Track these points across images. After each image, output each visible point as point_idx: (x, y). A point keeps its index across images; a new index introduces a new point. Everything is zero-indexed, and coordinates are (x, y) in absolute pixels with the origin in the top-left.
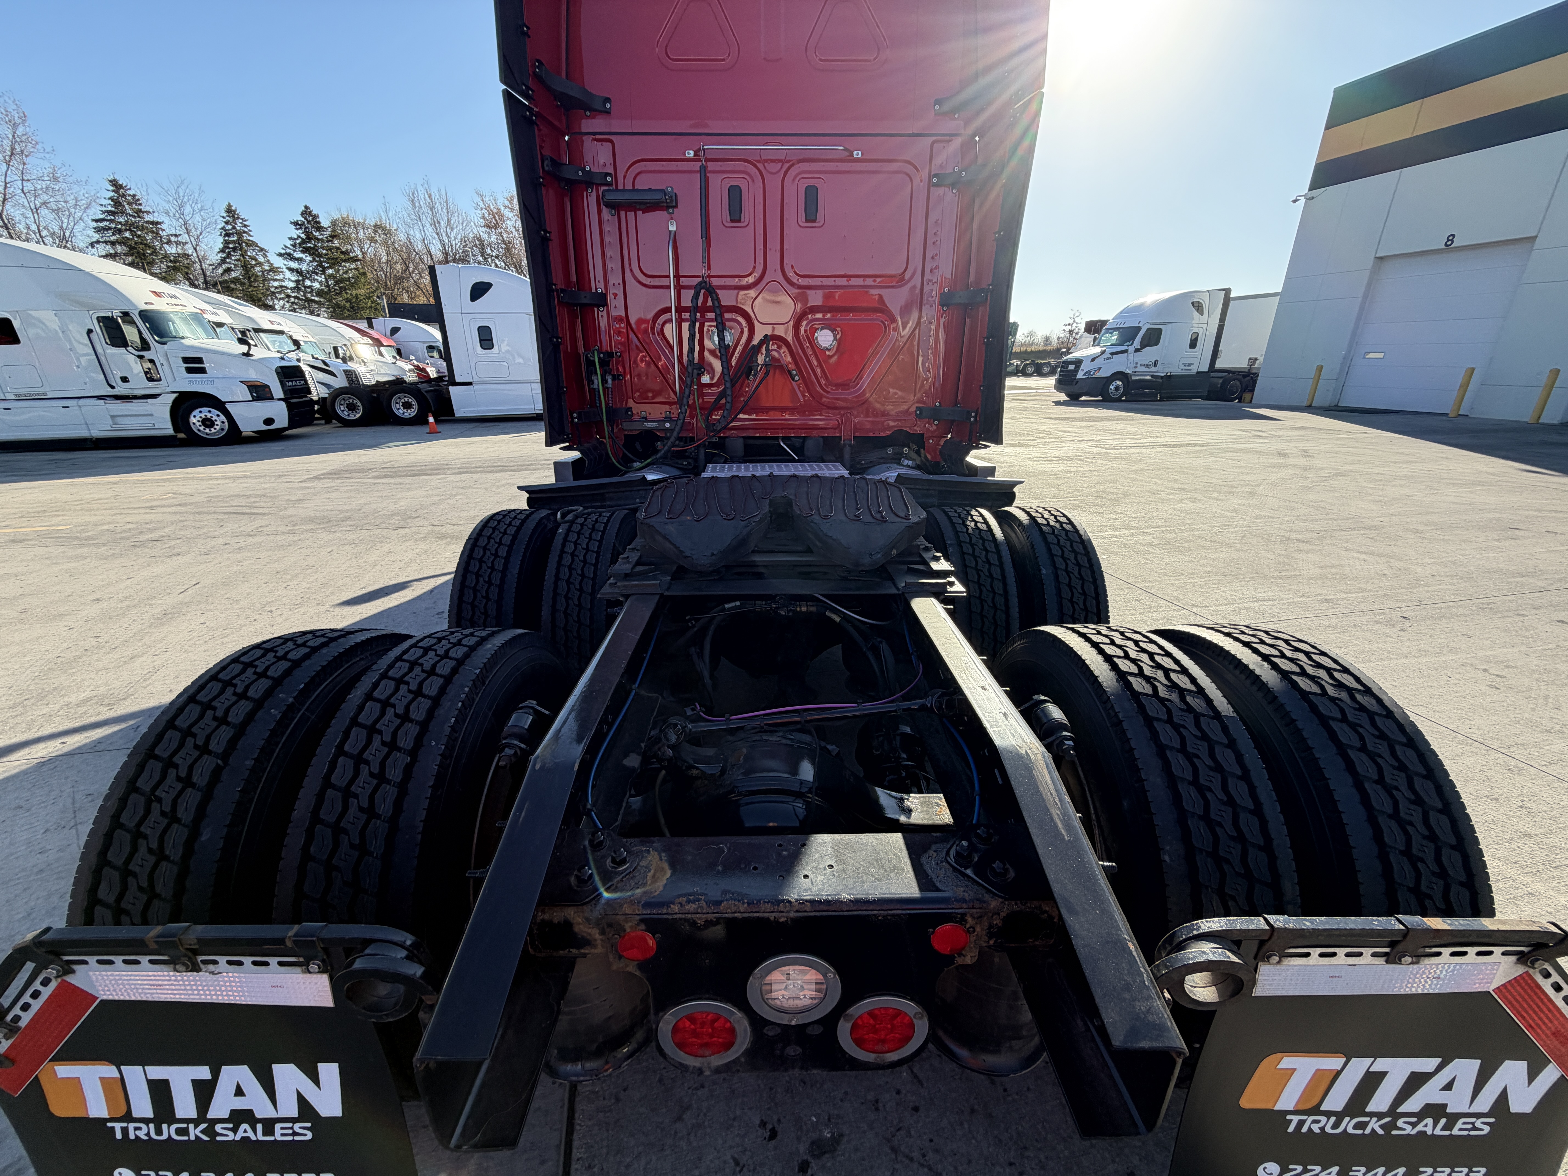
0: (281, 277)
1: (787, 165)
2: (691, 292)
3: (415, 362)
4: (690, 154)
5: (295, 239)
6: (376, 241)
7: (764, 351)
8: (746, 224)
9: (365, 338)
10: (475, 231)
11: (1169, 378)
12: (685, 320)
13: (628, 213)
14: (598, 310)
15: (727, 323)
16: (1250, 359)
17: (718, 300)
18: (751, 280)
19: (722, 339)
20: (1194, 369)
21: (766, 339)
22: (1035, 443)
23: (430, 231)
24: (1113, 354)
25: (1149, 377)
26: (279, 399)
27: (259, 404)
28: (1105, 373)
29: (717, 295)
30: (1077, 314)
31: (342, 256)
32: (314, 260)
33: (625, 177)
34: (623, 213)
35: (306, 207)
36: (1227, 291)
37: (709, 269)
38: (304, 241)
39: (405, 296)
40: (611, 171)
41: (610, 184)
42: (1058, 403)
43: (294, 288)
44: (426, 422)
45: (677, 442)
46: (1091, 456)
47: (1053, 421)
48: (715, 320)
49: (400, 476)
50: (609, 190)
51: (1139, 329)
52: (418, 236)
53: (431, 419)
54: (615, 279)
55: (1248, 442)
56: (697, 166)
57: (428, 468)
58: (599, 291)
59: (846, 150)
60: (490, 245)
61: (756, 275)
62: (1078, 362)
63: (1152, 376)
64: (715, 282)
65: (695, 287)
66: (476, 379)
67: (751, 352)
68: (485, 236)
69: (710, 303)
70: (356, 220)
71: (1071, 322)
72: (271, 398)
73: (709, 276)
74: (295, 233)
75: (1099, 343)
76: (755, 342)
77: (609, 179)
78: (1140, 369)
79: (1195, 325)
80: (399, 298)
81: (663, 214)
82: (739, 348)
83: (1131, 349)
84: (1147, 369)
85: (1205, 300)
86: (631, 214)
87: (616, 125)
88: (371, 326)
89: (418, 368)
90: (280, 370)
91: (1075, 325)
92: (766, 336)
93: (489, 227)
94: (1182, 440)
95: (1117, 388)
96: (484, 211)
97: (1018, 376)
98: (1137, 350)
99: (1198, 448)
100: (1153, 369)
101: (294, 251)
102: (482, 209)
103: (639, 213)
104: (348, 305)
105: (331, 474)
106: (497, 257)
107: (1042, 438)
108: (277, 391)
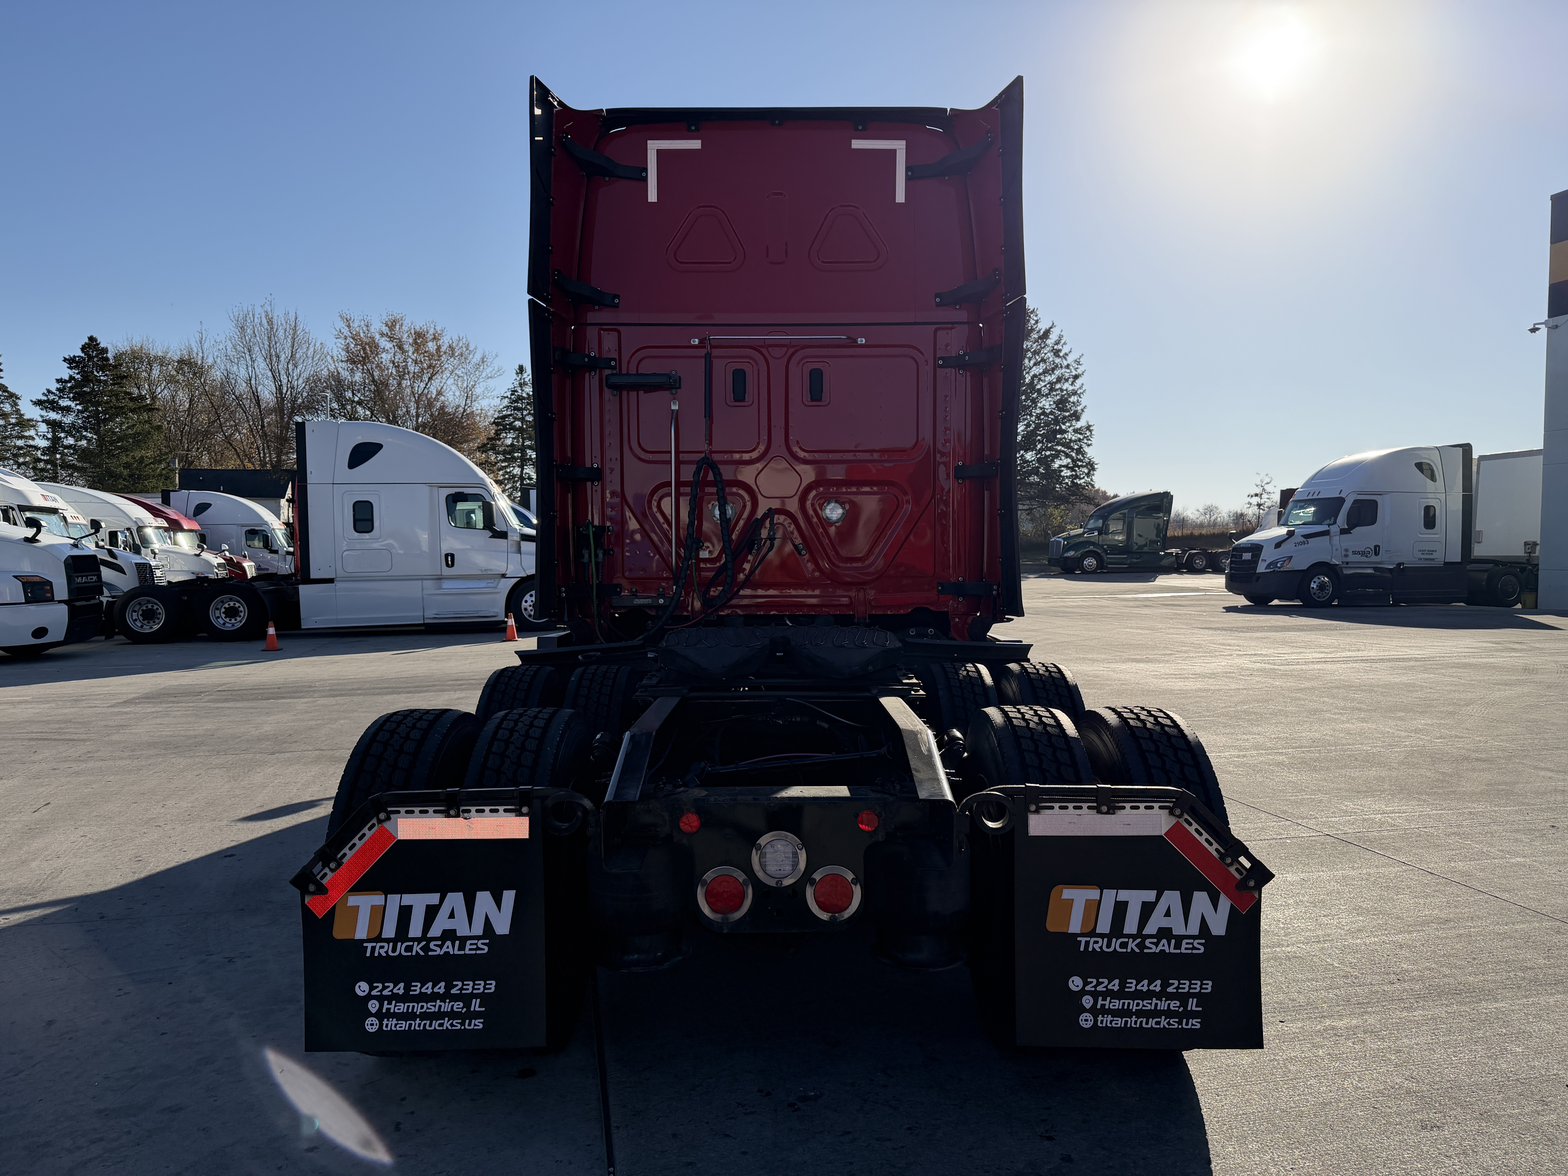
0: (32, 433)
1: (791, 350)
2: (693, 468)
3: (227, 553)
4: (697, 342)
5: (66, 382)
6: (177, 382)
7: (767, 524)
8: (750, 403)
9: (159, 519)
10: (332, 368)
11: (1400, 570)
12: (686, 494)
13: (631, 393)
14: (593, 484)
15: (729, 498)
16: (1526, 544)
17: (720, 474)
18: (755, 455)
19: (723, 512)
20: (1439, 558)
21: (770, 513)
22: (1173, 658)
23: (261, 365)
24: (1307, 536)
25: (1370, 571)
26: (60, 602)
27: (32, 608)
28: (1301, 563)
29: (719, 470)
30: (1267, 480)
31: (131, 404)
32: (85, 410)
33: (629, 363)
34: (625, 393)
35: (91, 339)
36: (1467, 449)
37: (710, 444)
38: (78, 384)
39: (205, 458)
40: (616, 356)
41: (614, 368)
42: (1229, 609)
43: (48, 448)
44: (264, 635)
45: (670, 622)
46: (1248, 673)
47: (1211, 632)
48: (717, 493)
49: (248, 700)
50: (613, 374)
51: (1341, 501)
52: (243, 373)
53: (271, 631)
54: (612, 453)
55: (1492, 656)
56: (703, 352)
57: (283, 690)
58: (595, 466)
59: (849, 338)
60: (351, 386)
61: (762, 448)
62: (1256, 549)
63: (1375, 569)
64: (716, 457)
65: (697, 462)
66: (340, 573)
67: (753, 525)
68: (345, 374)
69: (711, 477)
70: (153, 353)
71: (1258, 490)
72: (51, 600)
73: (711, 452)
74: (65, 372)
75: (1287, 520)
76: (760, 514)
77: (613, 363)
78: (1352, 558)
79: (1430, 495)
80: (196, 463)
81: (666, 394)
82: (742, 523)
83: (1334, 529)
84: (1364, 559)
85: (1435, 461)
86: (633, 394)
87: (623, 317)
88: (166, 501)
89: (229, 561)
90: (70, 561)
91: (1265, 496)
92: (770, 509)
93: (354, 362)
94: (1394, 654)
95: (1322, 586)
96: (350, 340)
97: (1182, 573)
98: (1343, 532)
99: (1412, 663)
100: (1374, 558)
101: (60, 397)
102: (346, 338)
103: (641, 393)
104: (126, 472)
105: (148, 698)
106: (360, 403)
107: (1185, 652)
108: (61, 590)
